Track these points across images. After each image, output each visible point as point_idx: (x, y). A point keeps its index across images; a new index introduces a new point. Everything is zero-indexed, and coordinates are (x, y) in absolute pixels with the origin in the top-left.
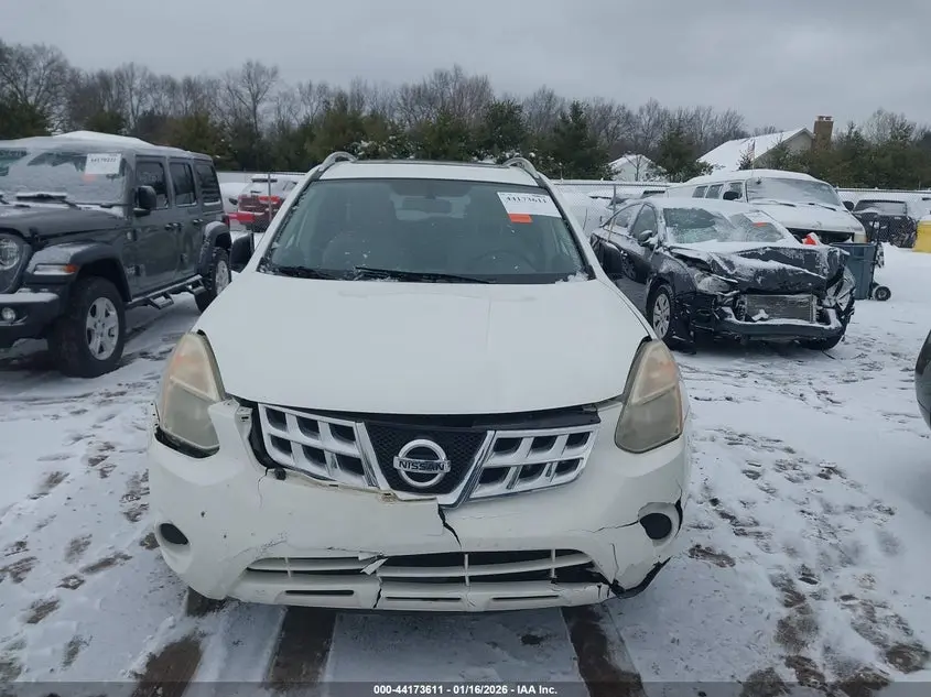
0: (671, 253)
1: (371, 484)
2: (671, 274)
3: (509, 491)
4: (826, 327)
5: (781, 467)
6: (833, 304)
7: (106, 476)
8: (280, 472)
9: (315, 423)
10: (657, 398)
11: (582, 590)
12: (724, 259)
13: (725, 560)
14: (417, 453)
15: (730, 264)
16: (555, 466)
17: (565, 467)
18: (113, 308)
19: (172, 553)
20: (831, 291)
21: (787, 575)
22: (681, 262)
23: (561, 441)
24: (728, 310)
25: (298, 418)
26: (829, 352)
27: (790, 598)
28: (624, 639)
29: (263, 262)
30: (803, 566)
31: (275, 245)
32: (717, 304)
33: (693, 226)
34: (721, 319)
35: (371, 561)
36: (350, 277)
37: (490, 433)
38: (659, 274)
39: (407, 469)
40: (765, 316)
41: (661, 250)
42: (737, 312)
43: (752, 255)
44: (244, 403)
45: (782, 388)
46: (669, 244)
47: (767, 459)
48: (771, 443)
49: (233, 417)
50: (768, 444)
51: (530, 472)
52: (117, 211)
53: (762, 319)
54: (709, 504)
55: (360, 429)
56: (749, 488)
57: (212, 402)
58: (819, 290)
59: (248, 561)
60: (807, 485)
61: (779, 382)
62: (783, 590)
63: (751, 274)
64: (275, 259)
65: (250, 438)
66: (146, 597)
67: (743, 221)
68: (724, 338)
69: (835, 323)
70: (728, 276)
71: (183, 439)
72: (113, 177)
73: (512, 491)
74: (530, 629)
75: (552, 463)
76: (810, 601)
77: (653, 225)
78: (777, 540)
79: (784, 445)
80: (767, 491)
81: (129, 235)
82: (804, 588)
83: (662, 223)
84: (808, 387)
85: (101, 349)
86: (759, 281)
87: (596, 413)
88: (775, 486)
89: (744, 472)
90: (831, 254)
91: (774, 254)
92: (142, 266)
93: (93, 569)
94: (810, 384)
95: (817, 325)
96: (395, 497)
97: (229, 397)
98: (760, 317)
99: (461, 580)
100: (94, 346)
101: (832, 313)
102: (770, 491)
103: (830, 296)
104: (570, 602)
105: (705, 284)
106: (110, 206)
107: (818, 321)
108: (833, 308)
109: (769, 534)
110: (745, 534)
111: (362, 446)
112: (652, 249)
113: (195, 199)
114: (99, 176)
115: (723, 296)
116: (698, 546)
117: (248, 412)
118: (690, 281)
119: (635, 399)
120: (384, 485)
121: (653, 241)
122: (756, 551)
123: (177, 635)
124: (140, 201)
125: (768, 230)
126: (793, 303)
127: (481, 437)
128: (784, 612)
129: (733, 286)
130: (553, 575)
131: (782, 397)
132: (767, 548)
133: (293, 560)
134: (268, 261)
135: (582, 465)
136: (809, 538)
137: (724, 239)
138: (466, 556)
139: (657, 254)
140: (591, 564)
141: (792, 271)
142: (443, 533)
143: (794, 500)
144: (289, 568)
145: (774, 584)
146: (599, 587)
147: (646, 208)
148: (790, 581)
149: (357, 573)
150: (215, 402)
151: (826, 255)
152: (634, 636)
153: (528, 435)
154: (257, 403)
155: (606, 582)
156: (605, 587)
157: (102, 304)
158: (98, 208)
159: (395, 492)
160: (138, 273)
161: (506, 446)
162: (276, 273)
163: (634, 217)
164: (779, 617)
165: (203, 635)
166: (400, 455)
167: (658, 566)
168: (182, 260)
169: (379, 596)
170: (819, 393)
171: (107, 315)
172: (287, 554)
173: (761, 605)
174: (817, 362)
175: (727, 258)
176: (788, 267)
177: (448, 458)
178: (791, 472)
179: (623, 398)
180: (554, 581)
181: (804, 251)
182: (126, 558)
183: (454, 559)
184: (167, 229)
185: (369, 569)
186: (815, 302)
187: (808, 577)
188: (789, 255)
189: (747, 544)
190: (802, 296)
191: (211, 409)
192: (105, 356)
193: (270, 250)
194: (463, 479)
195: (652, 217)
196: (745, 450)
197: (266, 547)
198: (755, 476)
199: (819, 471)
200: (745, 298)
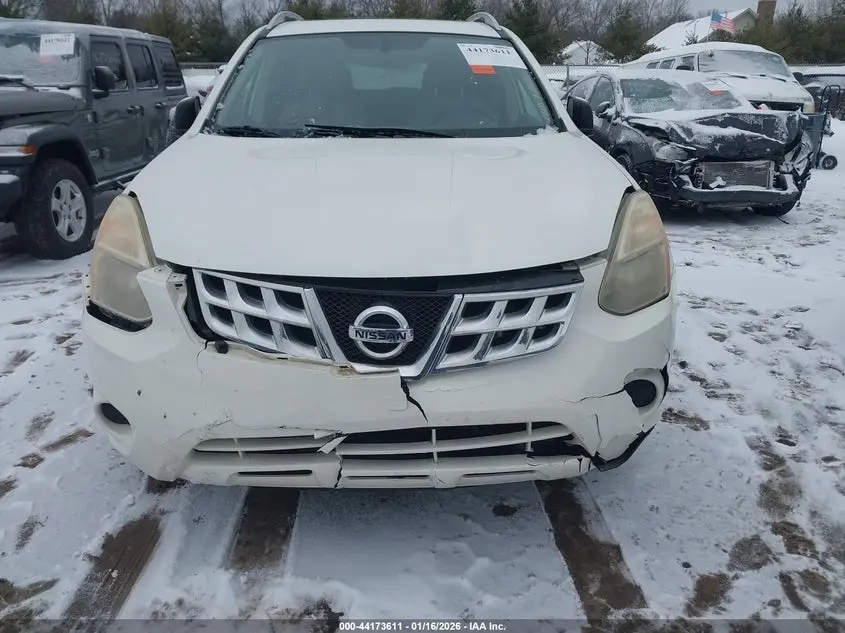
0: (629, 123)
1: (324, 357)
2: (629, 144)
3: (478, 361)
4: (783, 192)
5: (746, 329)
6: (791, 169)
7: (72, 354)
8: (222, 345)
9: (258, 289)
10: (641, 255)
11: (561, 464)
12: (682, 127)
13: (698, 423)
14: (375, 320)
15: (689, 132)
16: (531, 332)
17: (544, 332)
18: (77, 189)
19: (116, 434)
20: (789, 156)
21: (764, 437)
22: (639, 132)
23: (538, 304)
24: (686, 178)
25: (237, 283)
26: (784, 217)
27: (769, 460)
28: (601, 507)
29: (207, 124)
30: (779, 427)
31: (220, 106)
32: (675, 172)
33: (650, 96)
34: (679, 187)
35: (329, 439)
36: (300, 134)
37: (458, 297)
38: (616, 145)
39: (364, 339)
40: (722, 183)
41: (618, 120)
42: (694, 179)
43: (710, 121)
44: (178, 269)
45: (740, 253)
46: (627, 113)
47: (732, 321)
48: (734, 306)
49: (164, 284)
50: (731, 307)
51: (504, 339)
52: (75, 93)
53: (719, 186)
54: (678, 367)
55: (308, 295)
56: (717, 351)
57: (142, 268)
58: (777, 156)
59: (193, 443)
60: (775, 346)
61: (735, 247)
62: (762, 452)
63: (709, 141)
64: (221, 121)
65: (186, 308)
66: (106, 474)
67: (699, 89)
68: (682, 206)
69: (792, 188)
70: (686, 143)
71: (115, 312)
72: (67, 57)
73: (483, 361)
74: (503, 500)
75: (527, 329)
76: (790, 463)
77: (610, 95)
78: (748, 402)
79: (749, 308)
80: (735, 353)
81: (89, 117)
82: (782, 450)
83: (619, 95)
84: (765, 251)
85: (70, 232)
86: (717, 148)
87: (578, 271)
88: (743, 348)
89: (710, 334)
90: (790, 119)
91: (733, 120)
92: (106, 150)
93: (53, 447)
94: (768, 248)
95: (774, 190)
96: (353, 370)
97: (160, 262)
98: (718, 184)
99: (429, 456)
100: (62, 228)
101: (789, 179)
102: (737, 352)
103: (787, 161)
104: (547, 476)
105: (664, 152)
106: (68, 88)
107: (774, 186)
108: (790, 173)
109: (739, 396)
110: (717, 397)
111: (312, 315)
112: (609, 121)
113: (157, 83)
114: (55, 57)
115: (681, 165)
116: (670, 410)
117: (181, 278)
118: (648, 151)
119: (621, 254)
120: (340, 357)
121: (610, 112)
122: (730, 413)
123: (136, 514)
124: (98, 82)
125: (726, 97)
126: (750, 169)
127: (449, 300)
128: (765, 476)
129: (690, 154)
130: (529, 449)
131: (742, 263)
132: (741, 410)
133: (242, 441)
134: (213, 123)
135: (562, 331)
136: (782, 399)
137: (680, 107)
138: (434, 431)
139: (615, 125)
140: (571, 437)
141: (751, 137)
142: (407, 407)
143: (763, 362)
144: (240, 449)
145: (753, 447)
146: (580, 460)
147: (603, 79)
148: (767, 444)
149: (313, 452)
150: (145, 269)
151: (785, 120)
152: (611, 504)
153: (501, 298)
154: (191, 268)
155: (587, 455)
156: (586, 460)
157: (66, 186)
158: (55, 90)
159: (353, 364)
160: (102, 156)
161: (475, 311)
162: (219, 133)
163: (591, 88)
164: (760, 481)
165: (163, 513)
166: (356, 324)
167: (642, 436)
168: (147, 143)
169: (340, 476)
170: (777, 257)
171: (73, 197)
172: (235, 435)
173: (742, 470)
174: (771, 228)
175: (686, 126)
176: (747, 133)
177: (410, 325)
178: (757, 333)
179: (608, 254)
180: (530, 455)
181: (764, 116)
182: (88, 434)
183: (421, 435)
184: (130, 112)
185: (327, 448)
186: (772, 168)
187: (785, 439)
188: (748, 120)
189: (720, 406)
190: (762, 162)
191: (141, 277)
192: (74, 237)
193: (215, 112)
194: (429, 347)
195: (610, 88)
196: (708, 313)
197: (210, 427)
198: (722, 338)
199: (786, 331)
200: (703, 166)
